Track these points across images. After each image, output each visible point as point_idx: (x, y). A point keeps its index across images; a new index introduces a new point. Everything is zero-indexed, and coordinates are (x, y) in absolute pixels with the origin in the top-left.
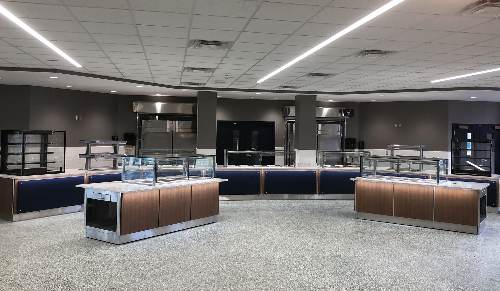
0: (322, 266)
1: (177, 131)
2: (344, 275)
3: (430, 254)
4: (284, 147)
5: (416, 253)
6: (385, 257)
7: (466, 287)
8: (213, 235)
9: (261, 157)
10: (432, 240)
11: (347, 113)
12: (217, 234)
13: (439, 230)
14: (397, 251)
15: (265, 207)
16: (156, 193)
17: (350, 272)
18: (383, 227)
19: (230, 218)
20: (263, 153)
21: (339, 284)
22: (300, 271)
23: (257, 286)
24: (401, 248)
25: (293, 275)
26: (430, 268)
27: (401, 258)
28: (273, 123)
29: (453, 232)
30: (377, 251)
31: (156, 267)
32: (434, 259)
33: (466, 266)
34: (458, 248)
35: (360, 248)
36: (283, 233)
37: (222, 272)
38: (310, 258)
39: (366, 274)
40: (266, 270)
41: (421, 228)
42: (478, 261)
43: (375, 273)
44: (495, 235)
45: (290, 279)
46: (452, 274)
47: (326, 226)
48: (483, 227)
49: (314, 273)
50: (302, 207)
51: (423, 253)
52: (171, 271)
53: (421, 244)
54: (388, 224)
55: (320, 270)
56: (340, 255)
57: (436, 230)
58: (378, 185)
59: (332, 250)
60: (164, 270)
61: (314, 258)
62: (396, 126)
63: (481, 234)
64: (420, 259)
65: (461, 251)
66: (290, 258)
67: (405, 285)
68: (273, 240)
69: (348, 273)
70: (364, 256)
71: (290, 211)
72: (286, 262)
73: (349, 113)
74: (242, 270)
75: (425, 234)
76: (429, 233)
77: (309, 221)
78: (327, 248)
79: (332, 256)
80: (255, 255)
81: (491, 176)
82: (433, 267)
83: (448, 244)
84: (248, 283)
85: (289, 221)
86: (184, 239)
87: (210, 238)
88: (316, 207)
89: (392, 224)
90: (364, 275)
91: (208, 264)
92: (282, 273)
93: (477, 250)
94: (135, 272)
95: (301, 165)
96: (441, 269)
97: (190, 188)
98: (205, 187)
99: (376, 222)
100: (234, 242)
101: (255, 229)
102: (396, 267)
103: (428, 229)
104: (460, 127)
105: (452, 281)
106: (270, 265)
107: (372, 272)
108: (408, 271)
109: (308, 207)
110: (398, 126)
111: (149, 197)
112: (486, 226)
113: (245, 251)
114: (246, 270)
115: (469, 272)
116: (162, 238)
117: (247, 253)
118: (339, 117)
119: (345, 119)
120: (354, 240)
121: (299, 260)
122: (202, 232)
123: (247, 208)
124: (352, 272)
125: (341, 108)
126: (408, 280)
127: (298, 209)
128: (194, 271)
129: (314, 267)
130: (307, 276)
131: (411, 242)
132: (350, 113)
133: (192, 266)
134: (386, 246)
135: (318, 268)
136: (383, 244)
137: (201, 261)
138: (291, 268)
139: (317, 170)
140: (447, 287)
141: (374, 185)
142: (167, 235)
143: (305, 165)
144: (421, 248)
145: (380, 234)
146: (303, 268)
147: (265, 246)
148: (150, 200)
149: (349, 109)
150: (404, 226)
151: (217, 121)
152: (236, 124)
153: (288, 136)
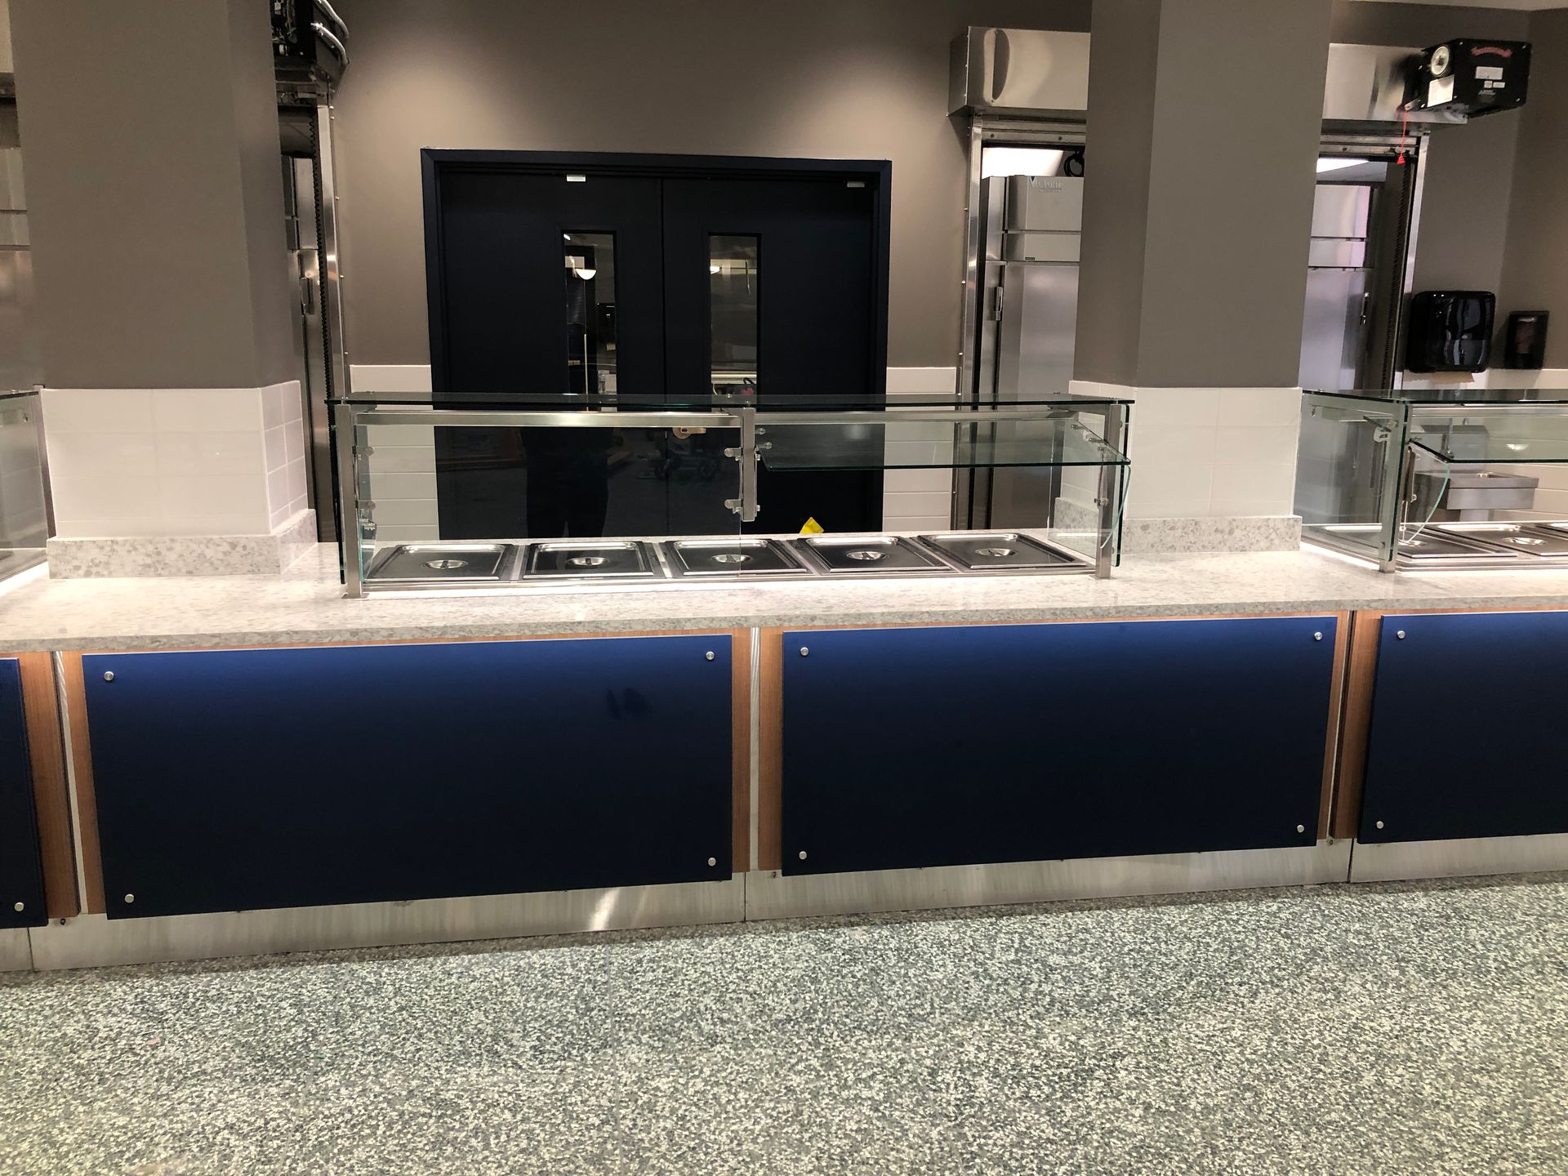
4: (959, 363)
9: (749, 480)
11: (1481, 72)
28: (876, 175)
73: (1491, 76)
119: (1424, 142)
132: (1496, 73)
149: (1488, 44)
151: (426, 153)
152: (583, 179)
153: (990, 281)
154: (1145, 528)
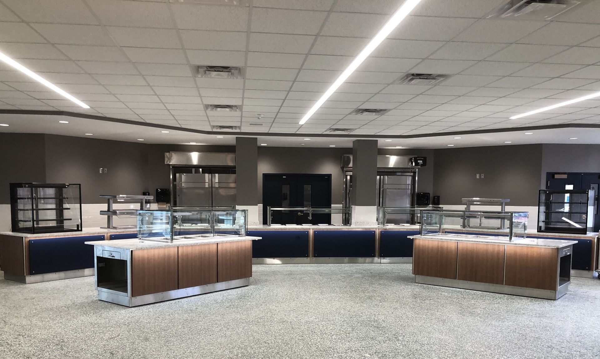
0: (353, 330)
1: (217, 186)
2: (373, 340)
3: (486, 320)
4: (343, 204)
5: (470, 319)
6: (431, 322)
7: (514, 354)
8: (241, 298)
9: (310, 215)
10: (496, 306)
11: (419, 161)
12: (246, 297)
13: (509, 296)
14: (448, 316)
15: (311, 271)
16: (173, 251)
17: (383, 336)
18: (442, 292)
19: (266, 282)
20: (313, 210)
21: (364, 349)
22: (324, 335)
23: (268, 349)
24: (455, 313)
25: (315, 339)
26: (480, 334)
27: (449, 324)
28: (329, 176)
29: (525, 298)
30: (424, 316)
31: (163, 329)
32: (489, 325)
33: (525, 333)
34: (524, 314)
35: (405, 313)
36: (320, 297)
37: (235, 335)
38: (341, 322)
39: (400, 339)
40: (285, 334)
41: (488, 293)
42: (541, 328)
43: (412, 338)
44: (577, 300)
45: (310, 343)
46: (504, 341)
47: (374, 291)
48: (566, 292)
49: (339, 337)
50: (354, 271)
51: (479, 318)
52: (178, 333)
53: (481, 310)
54: (450, 288)
55: (348, 335)
56: (378, 319)
57: (506, 295)
58: (440, 244)
59: (371, 314)
60: (172, 332)
61: (347, 322)
62: (478, 176)
63: (559, 300)
64: (473, 325)
65: (526, 317)
66: (319, 321)
67: (442, 351)
68: (307, 304)
69: (380, 338)
70: (406, 321)
71: (339, 275)
72: (312, 326)
74: (259, 333)
75: (491, 299)
76: (496, 299)
77: (357, 285)
78: (366, 312)
79: (368, 321)
80: (280, 318)
81: (586, 234)
82: (484, 333)
83: (514, 310)
84: (260, 346)
85: (333, 285)
86: (207, 302)
87: (236, 301)
88: (372, 271)
89: (455, 289)
90: (398, 340)
91: (223, 326)
92: (302, 336)
93: (546, 316)
94: (138, 335)
95: (359, 224)
96: (492, 335)
97: (215, 246)
98: (234, 246)
99: (436, 286)
100: (261, 305)
101: (291, 293)
102: (440, 332)
103: (497, 294)
104: (557, 176)
105: (501, 348)
106: (293, 328)
107: (409, 337)
108: (452, 337)
109: (362, 271)
110: (480, 176)
111: (165, 255)
112: (571, 291)
113: (270, 314)
114: (263, 333)
115: (526, 339)
116: (182, 301)
117: (271, 317)
118: (409, 167)
119: (417, 170)
120: (401, 305)
121: (328, 324)
122: (229, 295)
123: (291, 272)
124: (385, 337)
125: (411, 157)
126: (448, 346)
127: (349, 273)
128: (204, 334)
129: (343, 331)
130: (330, 340)
131: (469, 308)
132: (421, 161)
133: (205, 328)
134: (438, 311)
135: (347, 332)
136: (435, 309)
137: (216, 324)
138: (314, 332)
139: (376, 229)
140: (491, 354)
141: (435, 244)
142: (188, 298)
143: (363, 223)
144: (479, 314)
145: (436, 299)
146: (329, 332)
147: (294, 310)
148: (166, 259)
149: (420, 157)
150: (469, 290)
151: (263, 174)
152: (285, 177)
153: (348, 191)
154: (358, 223)
